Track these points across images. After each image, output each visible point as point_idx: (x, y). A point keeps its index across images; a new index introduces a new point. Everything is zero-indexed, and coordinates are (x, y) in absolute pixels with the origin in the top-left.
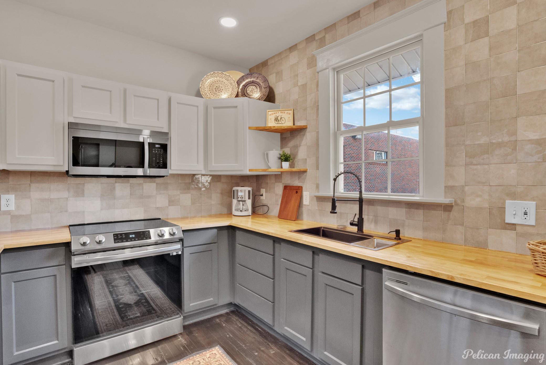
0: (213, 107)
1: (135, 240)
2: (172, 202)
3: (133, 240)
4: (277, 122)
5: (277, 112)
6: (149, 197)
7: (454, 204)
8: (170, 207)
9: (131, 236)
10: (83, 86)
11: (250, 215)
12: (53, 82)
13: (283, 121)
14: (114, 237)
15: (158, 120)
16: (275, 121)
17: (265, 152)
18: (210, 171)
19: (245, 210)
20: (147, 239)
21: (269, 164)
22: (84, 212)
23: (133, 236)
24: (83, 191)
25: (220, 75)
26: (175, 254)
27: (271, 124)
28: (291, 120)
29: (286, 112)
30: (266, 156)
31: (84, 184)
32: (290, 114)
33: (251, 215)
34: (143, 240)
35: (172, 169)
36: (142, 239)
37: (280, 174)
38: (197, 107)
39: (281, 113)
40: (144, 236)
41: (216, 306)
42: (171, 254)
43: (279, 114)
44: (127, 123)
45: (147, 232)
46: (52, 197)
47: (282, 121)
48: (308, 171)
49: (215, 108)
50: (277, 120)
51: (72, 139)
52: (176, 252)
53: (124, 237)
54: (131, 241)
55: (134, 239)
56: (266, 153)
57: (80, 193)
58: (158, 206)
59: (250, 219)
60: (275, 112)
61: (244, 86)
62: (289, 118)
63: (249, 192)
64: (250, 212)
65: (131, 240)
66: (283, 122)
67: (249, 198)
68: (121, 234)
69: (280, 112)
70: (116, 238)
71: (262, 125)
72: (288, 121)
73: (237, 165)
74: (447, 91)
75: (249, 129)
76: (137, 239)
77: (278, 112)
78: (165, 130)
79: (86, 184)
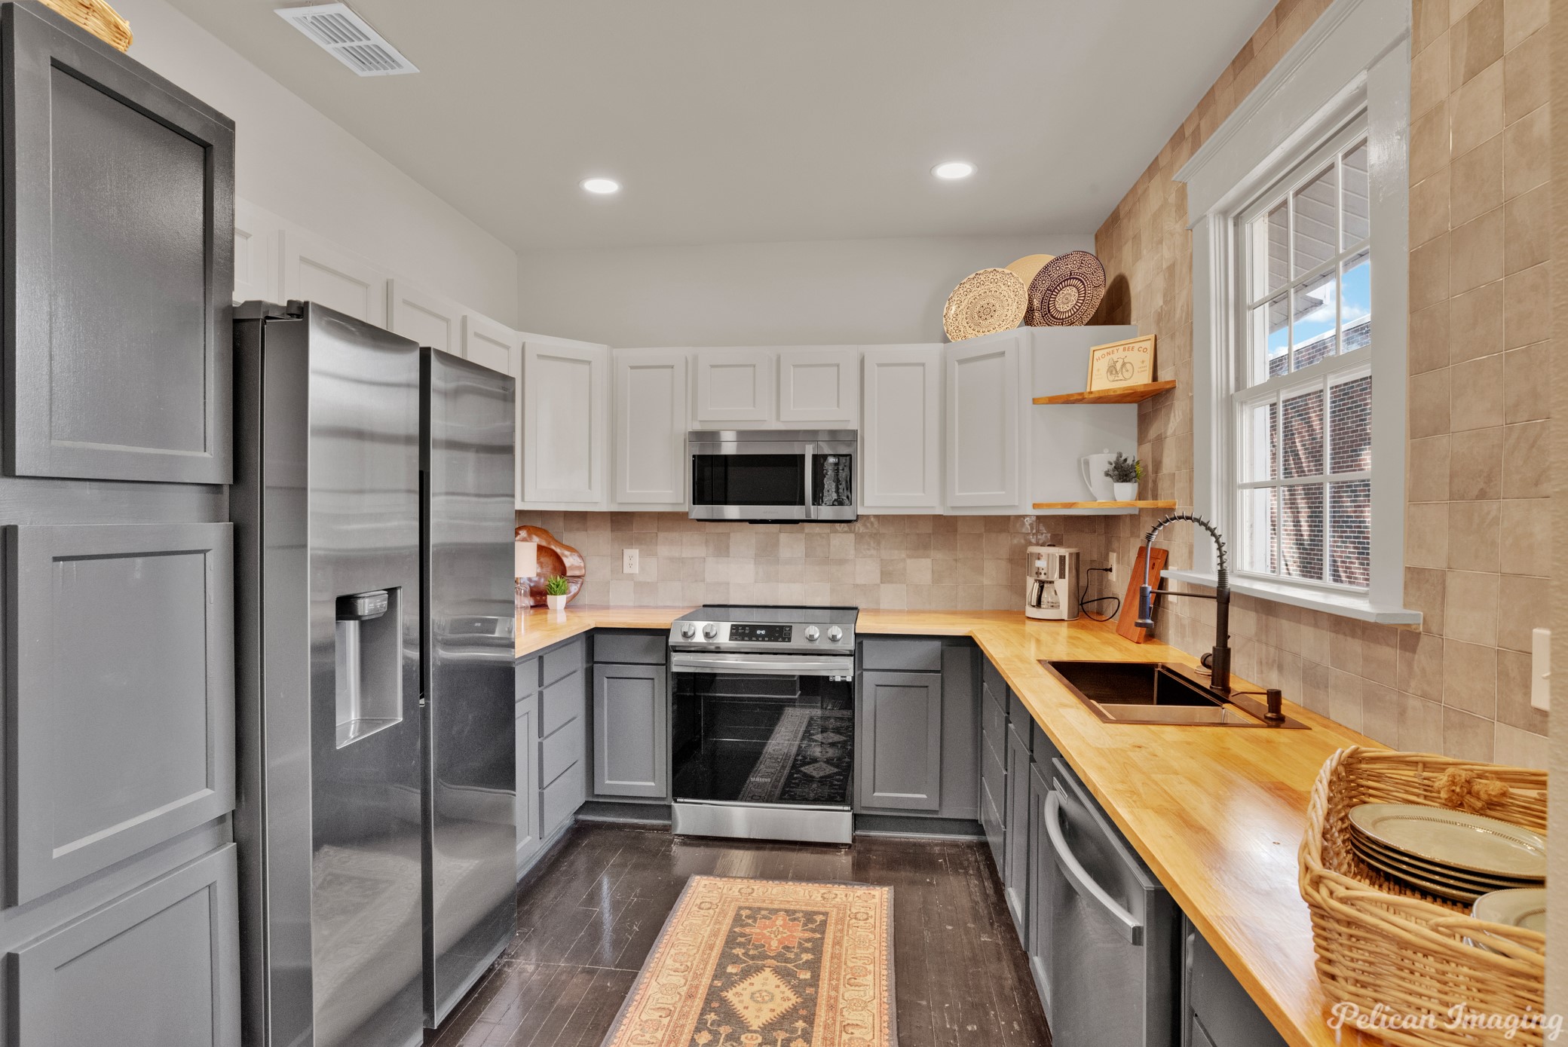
0: (957, 361)
1: (763, 640)
2: (887, 576)
3: (760, 639)
4: (1111, 378)
5: (1115, 348)
6: (842, 562)
7: (1421, 629)
8: (882, 585)
9: (758, 632)
10: (712, 366)
11: (1063, 620)
12: (672, 368)
13: (1127, 371)
14: (732, 629)
15: (838, 406)
16: (1109, 374)
17: (1082, 459)
18: (953, 508)
19: (1052, 606)
20: (784, 641)
21: (1091, 489)
22: (728, 584)
23: (763, 632)
24: (728, 547)
25: (991, 277)
26: (838, 679)
27: (1101, 383)
28: (1147, 368)
29: (1137, 346)
30: (1084, 466)
31: (729, 534)
32: (1145, 350)
33: (1066, 619)
34: (778, 641)
35: (865, 505)
36: (776, 640)
37: (1135, 515)
38: (923, 365)
39: (1124, 350)
40: (781, 636)
41: (935, 816)
42: (831, 679)
43: (1119, 354)
44: (781, 420)
45: (788, 629)
46: (684, 555)
47: (1125, 374)
48: (1177, 507)
49: (961, 362)
50: (1114, 372)
51: (692, 459)
52: (842, 677)
53: (747, 632)
54: (757, 640)
55: (763, 638)
56: (1084, 460)
57: (723, 550)
58: (858, 581)
59: (1064, 630)
60: (1111, 349)
61: (1051, 291)
62: (1143, 362)
63: (1062, 559)
64: (1063, 612)
65: (758, 638)
66: (1127, 375)
67: (1062, 576)
68: (744, 627)
69: (1121, 348)
70: (734, 631)
71: (1073, 388)
72: (1140, 370)
73: (1004, 493)
74: (1414, 257)
75: (1034, 404)
76: (766, 639)
77: (1117, 348)
78: (853, 425)
79: (732, 535)
